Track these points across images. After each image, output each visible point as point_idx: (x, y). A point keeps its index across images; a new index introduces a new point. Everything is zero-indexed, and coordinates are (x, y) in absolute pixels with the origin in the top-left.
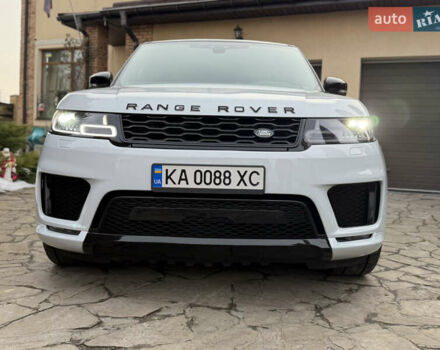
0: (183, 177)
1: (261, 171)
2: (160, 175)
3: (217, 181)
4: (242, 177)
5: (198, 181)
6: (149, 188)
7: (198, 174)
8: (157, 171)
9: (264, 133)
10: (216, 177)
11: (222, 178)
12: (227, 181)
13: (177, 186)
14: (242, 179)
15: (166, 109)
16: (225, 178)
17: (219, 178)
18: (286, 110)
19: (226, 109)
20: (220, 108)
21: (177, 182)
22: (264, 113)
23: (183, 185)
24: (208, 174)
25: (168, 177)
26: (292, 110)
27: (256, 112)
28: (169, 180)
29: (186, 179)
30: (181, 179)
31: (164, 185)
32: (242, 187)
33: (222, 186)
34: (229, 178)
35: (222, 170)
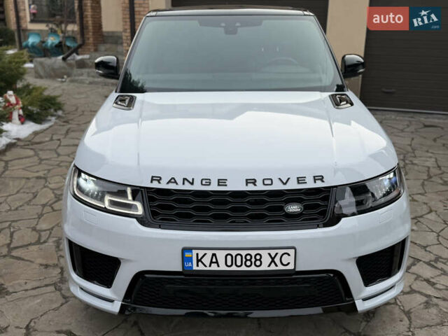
0: (214, 260)
1: (292, 252)
2: (191, 258)
3: (248, 263)
4: (273, 259)
5: (229, 263)
6: (180, 269)
7: (229, 257)
8: (187, 255)
9: (294, 208)
10: (247, 260)
11: (253, 260)
12: (258, 263)
13: (208, 268)
14: (273, 260)
15: (192, 184)
16: (256, 260)
17: (250, 260)
18: (315, 179)
19: (254, 182)
20: (247, 182)
21: (208, 265)
22: (293, 185)
23: (214, 267)
24: (239, 257)
25: (199, 261)
26: (322, 179)
27: (285, 184)
28: (200, 263)
29: (217, 262)
30: (211, 262)
31: (195, 268)
32: (273, 267)
33: (253, 268)
34: (260, 260)
35: (253, 253)
